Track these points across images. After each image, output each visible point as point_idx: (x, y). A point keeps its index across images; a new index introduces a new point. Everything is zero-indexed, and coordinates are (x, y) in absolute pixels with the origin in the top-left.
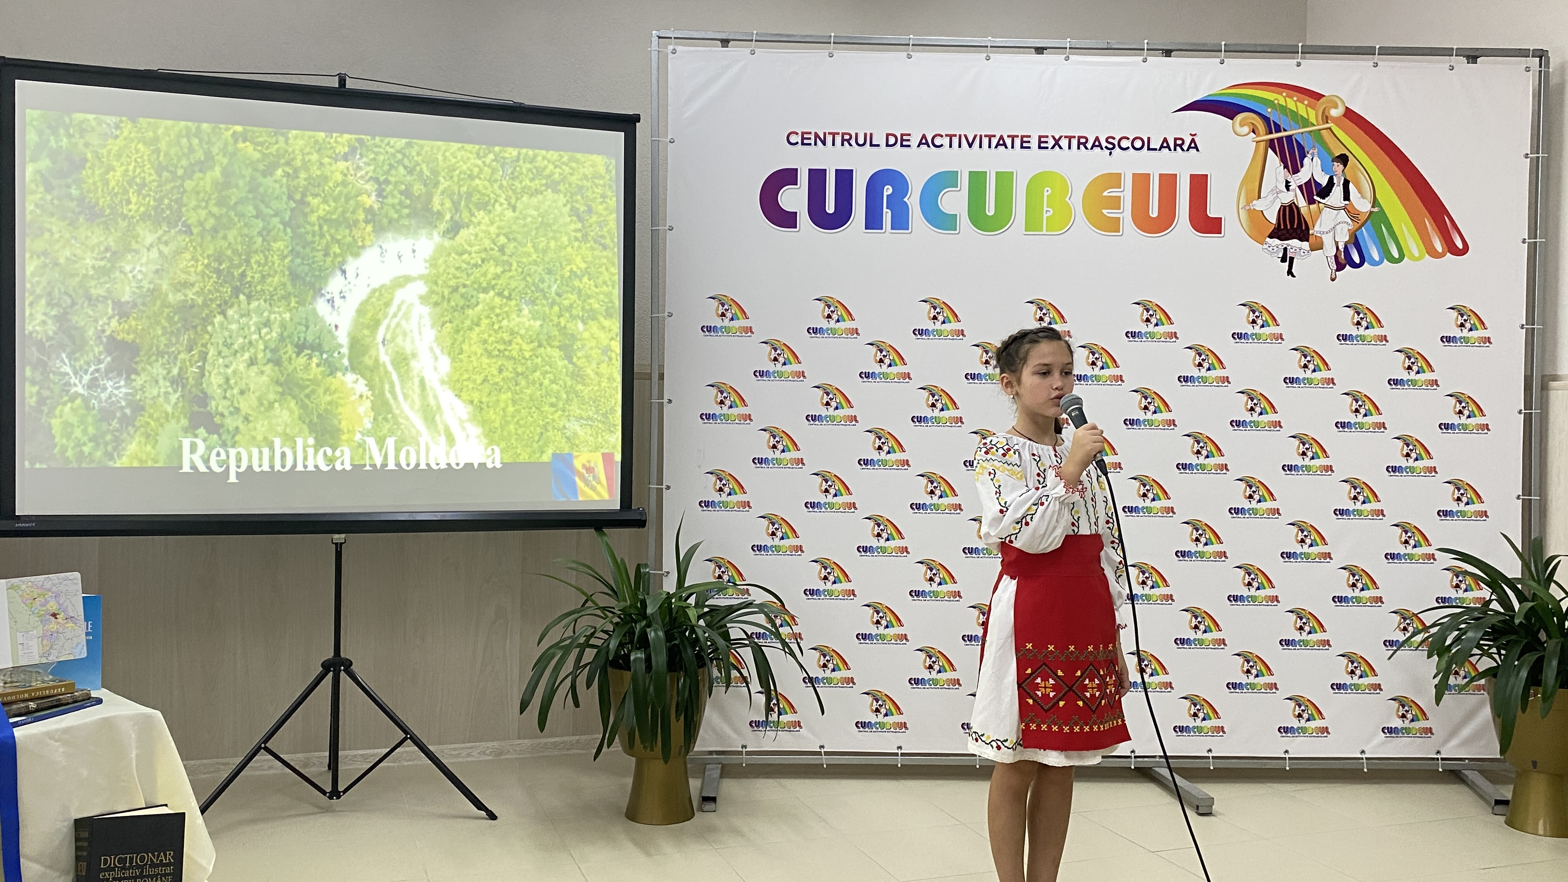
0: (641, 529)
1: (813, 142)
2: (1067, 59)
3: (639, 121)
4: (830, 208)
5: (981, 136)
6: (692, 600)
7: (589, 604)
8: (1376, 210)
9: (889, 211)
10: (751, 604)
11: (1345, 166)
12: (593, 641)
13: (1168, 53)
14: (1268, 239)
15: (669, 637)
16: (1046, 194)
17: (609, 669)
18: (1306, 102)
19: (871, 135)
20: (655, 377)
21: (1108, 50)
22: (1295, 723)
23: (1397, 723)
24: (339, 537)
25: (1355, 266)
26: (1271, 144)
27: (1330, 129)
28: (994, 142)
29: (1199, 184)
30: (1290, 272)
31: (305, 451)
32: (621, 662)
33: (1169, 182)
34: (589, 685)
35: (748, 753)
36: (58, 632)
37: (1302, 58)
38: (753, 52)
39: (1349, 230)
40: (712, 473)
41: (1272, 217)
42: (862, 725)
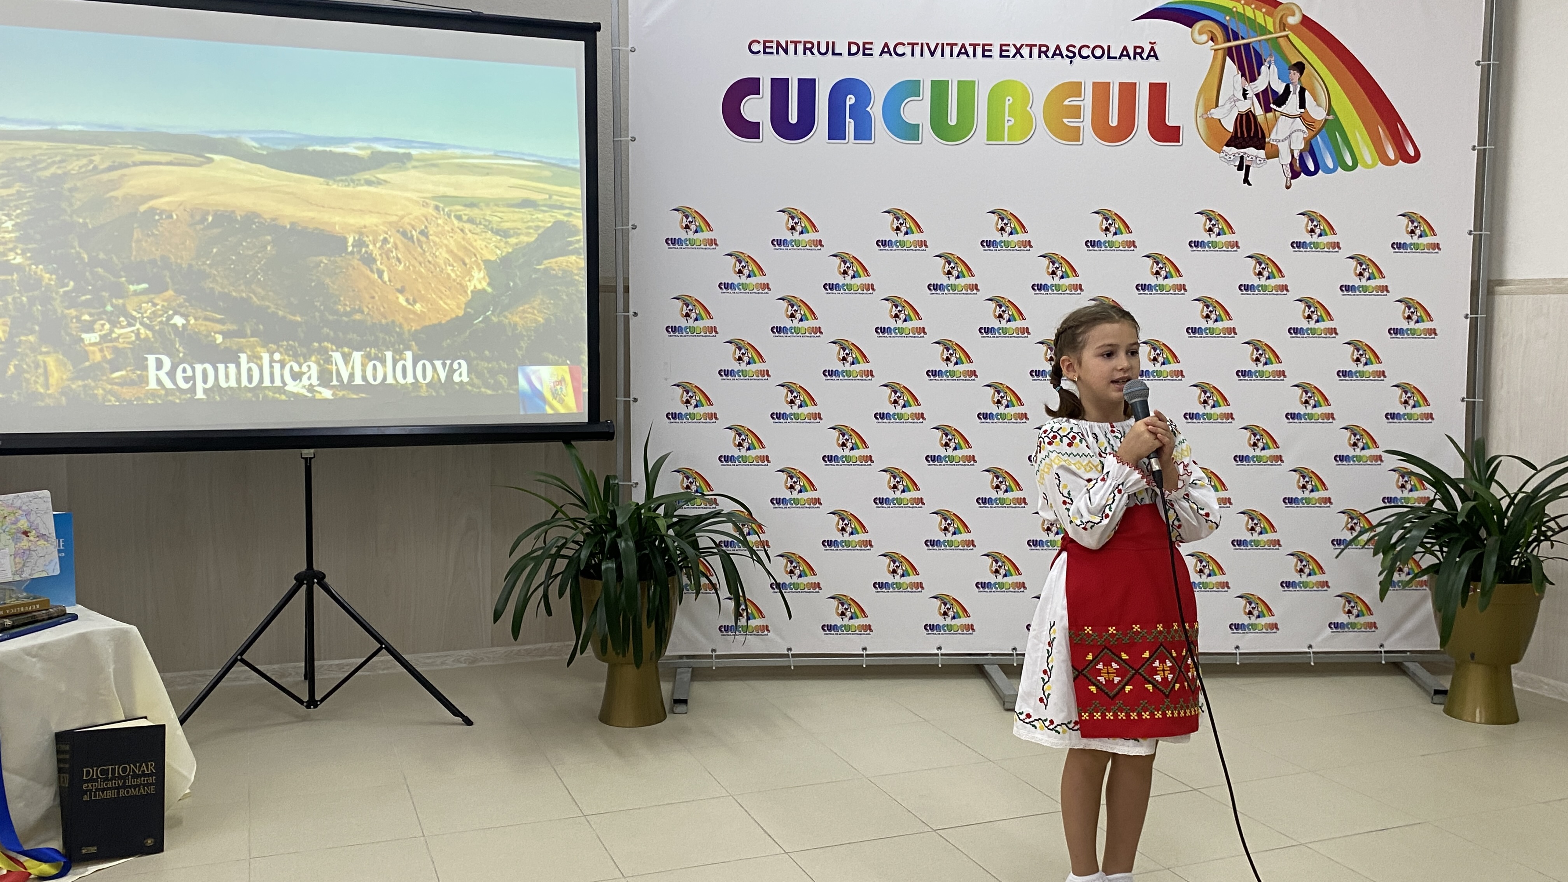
0: (609, 442)
1: (775, 51)
3: (599, 29)
4: (793, 118)
5: (943, 44)
6: (661, 511)
7: (560, 515)
8: (1331, 117)
9: (852, 121)
10: (719, 513)
11: (1301, 73)
12: (564, 552)
14: (1225, 148)
15: (639, 546)
16: (1007, 103)
17: (581, 578)
18: (1264, 10)
19: (833, 43)
20: (620, 289)
22: (1245, 620)
23: (1343, 618)
24: (308, 452)
25: (1309, 173)
26: (1229, 52)
27: (1287, 36)
28: (956, 50)
29: (1158, 92)
30: (1246, 181)
31: (272, 367)
32: (592, 572)
33: (1128, 90)
34: (561, 594)
35: (718, 657)
36: (30, 550)
39: (1304, 138)
40: (678, 386)
41: (1230, 125)
42: (829, 628)
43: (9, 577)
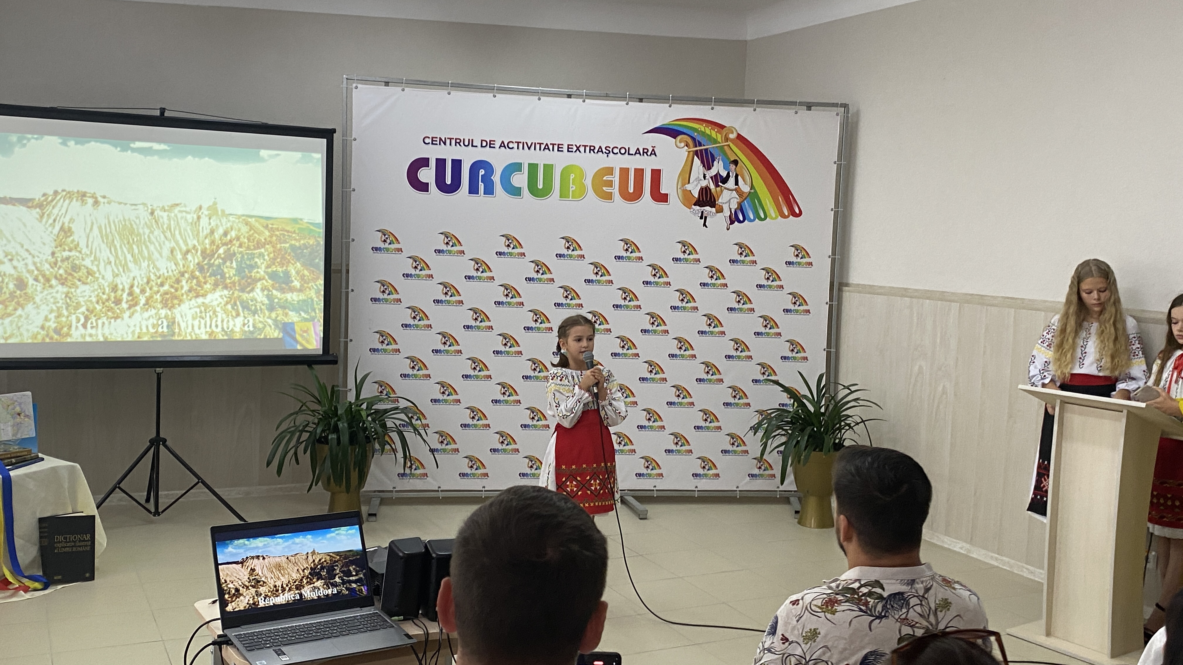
0: (335, 366)
1: (438, 143)
2: (584, 101)
3: (335, 132)
4: (448, 181)
5: (535, 143)
6: (364, 406)
7: (304, 408)
9: (483, 184)
10: (398, 408)
11: (736, 166)
12: (307, 429)
13: (641, 100)
14: (693, 206)
15: (350, 426)
16: (571, 178)
17: (317, 444)
18: (716, 130)
19: (472, 140)
20: (344, 272)
21: (607, 97)
22: (701, 472)
23: (756, 471)
24: (159, 370)
25: (740, 222)
26: (696, 153)
27: (729, 145)
28: (543, 147)
29: (656, 174)
30: (705, 225)
32: (323, 440)
33: (640, 173)
34: (305, 452)
35: (397, 491)
36: (21, 423)
37: (714, 105)
38: (403, 90)
39: (738, 202)
40: (377, 332)
41: (696, 194)
42: (463, 475)
43: (10, 437)
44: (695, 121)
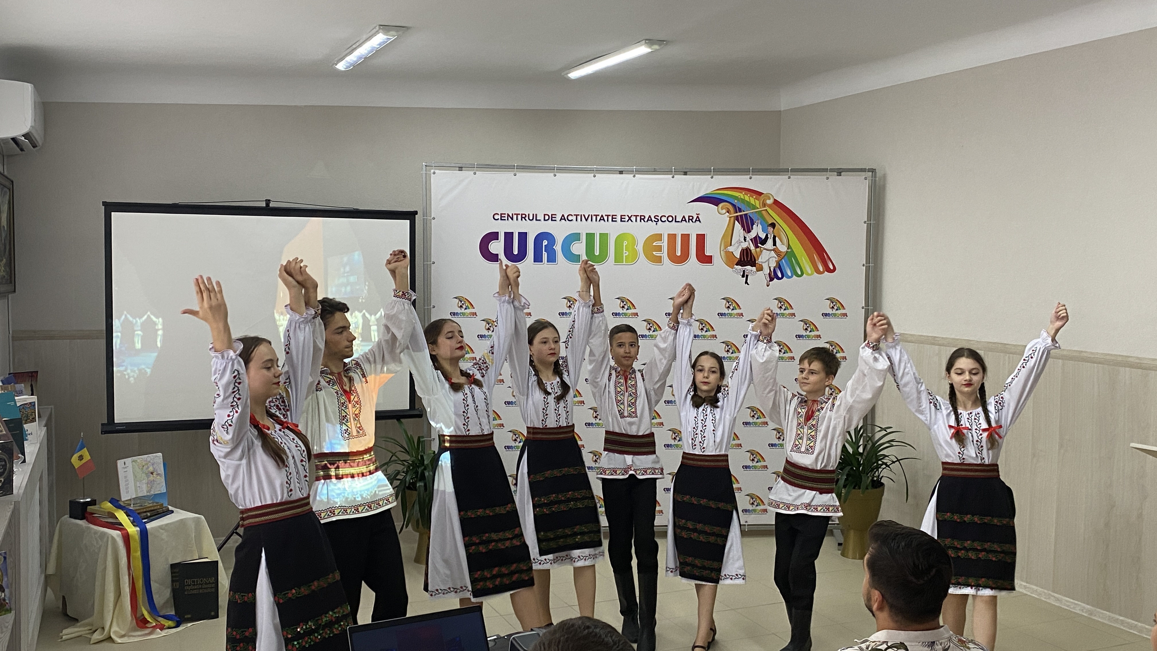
0: (420, 419)
1: (506, 218)
2: (634, 176)
3: (417, 214)
4: (516, 252)
5: (592, 215)
7: (394, 458)
9: (546, 253)
11: (774, 229)
13: (685, 173)
14: (735, 266)
16: (625, 244)
17: (406, 490)
18: (754, 197)
19: (536, 215)
21: (655, 172)
22: (750, 508)
25: (779, 279)
26: (737, 218)
27: (766, 210)
29: (701, 239)
32: (412, 487)
33: (686, 238)
36: (154, 481)
37: (752, 175)
38: (475, 174)
39: (776, 261)
41: (738, 256)
43: (145, 493)
44: (735, 190)
